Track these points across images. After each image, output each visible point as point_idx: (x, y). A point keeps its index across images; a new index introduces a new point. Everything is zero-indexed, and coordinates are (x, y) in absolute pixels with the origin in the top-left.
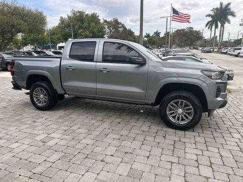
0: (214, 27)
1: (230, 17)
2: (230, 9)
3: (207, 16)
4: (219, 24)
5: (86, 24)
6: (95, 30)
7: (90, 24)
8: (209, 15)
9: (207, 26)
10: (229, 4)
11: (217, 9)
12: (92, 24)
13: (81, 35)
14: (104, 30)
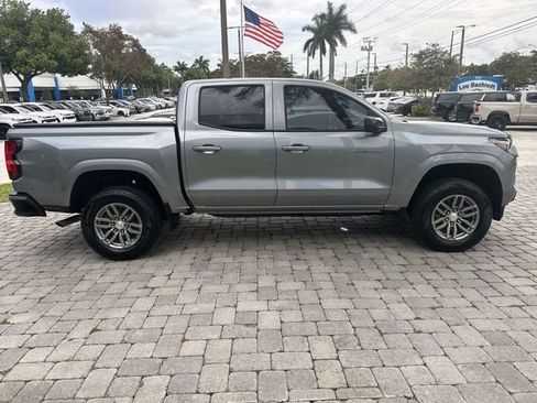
0: (318, 52)
1: (346, 33)
2: (345, 17)
3: (303, 30)
4: (327, 46)
5: (36, 36)
6: (64, 52)
7: (48, 35)
8: (308, 28)
9: (305, 49)
10: (343, 7)
11: (323, 16)
12: (55, 36)
13: (26, 63)
14: (87, 52)
